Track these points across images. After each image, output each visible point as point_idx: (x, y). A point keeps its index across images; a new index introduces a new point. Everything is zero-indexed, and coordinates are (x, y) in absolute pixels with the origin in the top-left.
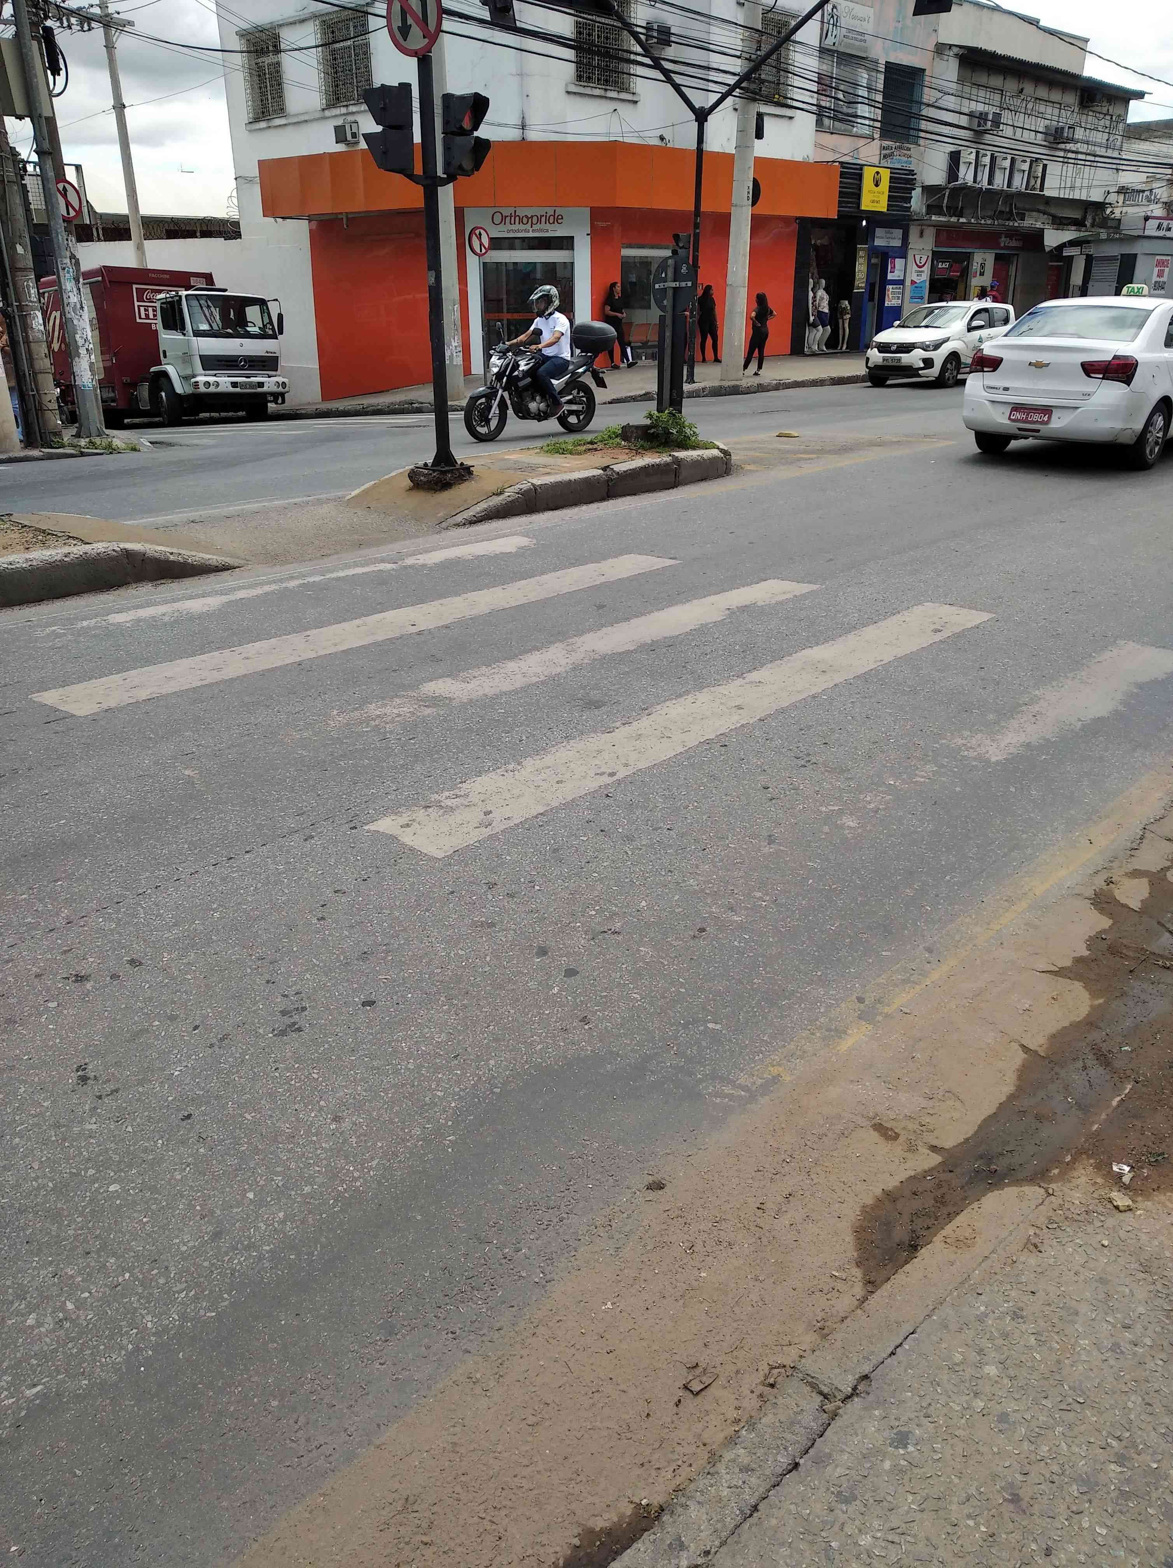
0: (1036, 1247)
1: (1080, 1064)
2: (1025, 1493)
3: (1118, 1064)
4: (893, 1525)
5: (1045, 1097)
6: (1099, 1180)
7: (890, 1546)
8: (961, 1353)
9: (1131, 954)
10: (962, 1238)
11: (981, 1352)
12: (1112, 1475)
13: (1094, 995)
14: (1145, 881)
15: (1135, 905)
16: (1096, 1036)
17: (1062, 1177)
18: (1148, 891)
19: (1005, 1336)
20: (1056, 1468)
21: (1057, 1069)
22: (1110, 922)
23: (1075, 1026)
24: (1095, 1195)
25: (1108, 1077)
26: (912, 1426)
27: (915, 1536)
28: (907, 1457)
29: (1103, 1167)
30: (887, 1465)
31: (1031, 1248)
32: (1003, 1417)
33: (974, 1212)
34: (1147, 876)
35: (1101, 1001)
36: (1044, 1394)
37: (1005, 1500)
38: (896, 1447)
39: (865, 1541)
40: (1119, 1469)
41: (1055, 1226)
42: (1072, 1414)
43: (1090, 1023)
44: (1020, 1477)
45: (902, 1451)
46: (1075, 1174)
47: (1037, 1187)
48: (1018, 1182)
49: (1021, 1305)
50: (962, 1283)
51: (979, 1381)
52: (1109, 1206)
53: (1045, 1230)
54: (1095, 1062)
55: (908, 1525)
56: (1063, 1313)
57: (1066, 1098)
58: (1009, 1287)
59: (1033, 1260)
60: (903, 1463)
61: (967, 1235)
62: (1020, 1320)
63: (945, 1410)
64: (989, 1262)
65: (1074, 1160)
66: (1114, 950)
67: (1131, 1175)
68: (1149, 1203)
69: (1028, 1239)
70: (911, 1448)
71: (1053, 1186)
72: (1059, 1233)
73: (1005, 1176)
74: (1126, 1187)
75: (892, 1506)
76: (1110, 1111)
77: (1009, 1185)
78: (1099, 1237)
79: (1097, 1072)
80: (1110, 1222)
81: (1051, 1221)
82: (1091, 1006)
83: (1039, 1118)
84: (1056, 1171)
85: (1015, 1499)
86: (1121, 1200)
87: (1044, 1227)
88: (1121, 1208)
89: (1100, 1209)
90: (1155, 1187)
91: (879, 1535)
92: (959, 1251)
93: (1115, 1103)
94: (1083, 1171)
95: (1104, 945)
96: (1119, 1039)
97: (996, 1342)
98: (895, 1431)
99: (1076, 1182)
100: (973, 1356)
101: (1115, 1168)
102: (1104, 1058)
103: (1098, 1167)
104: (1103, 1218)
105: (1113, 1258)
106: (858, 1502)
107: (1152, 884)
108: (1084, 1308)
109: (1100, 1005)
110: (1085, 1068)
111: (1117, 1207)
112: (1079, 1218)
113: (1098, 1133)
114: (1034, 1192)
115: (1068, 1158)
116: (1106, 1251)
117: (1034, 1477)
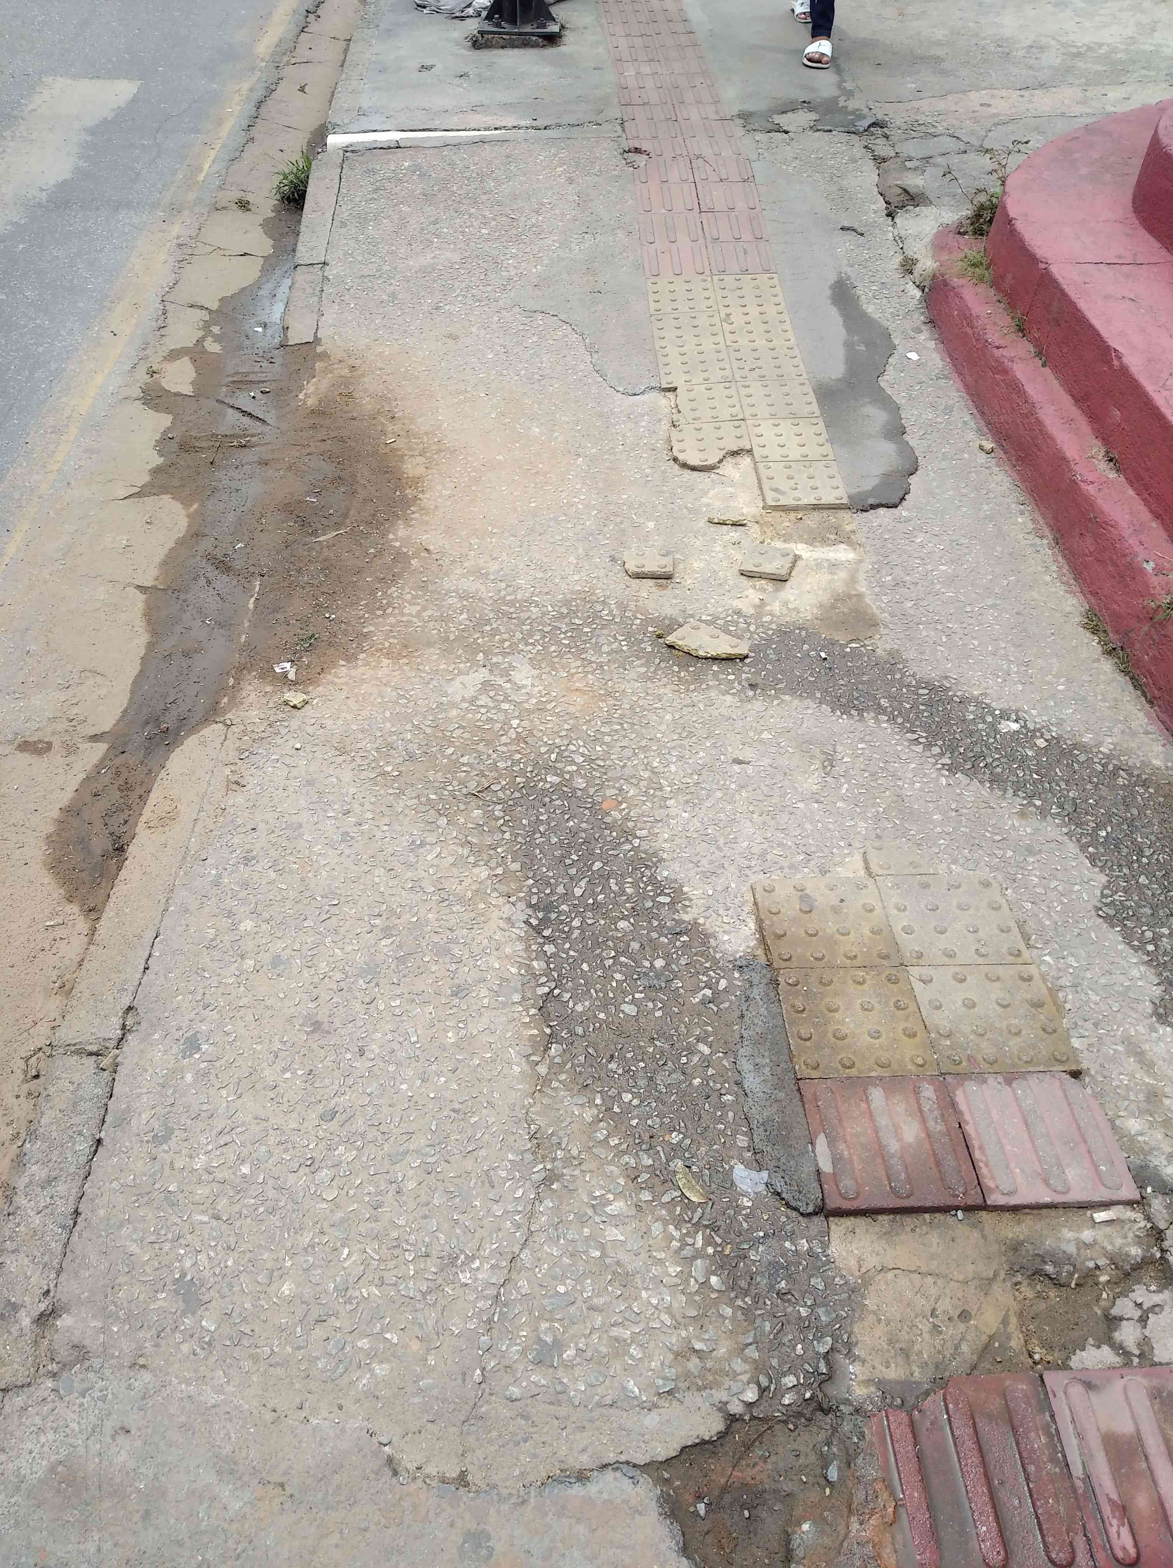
0: (237, 783)
1: (202, 582)
2: (322, 1016)
3: (238, 564)
4: (219, 1129)
5: (184, 631)
6: (269, 689)
7: (225, 1150)
8: (213, 927)
9: (204, 444)
10: (164, 815)
11: (230, 914)
12: (385, 950)
13: (186, 502)
14: (186, 359)
15: (188, 390)
16: (206, 545)
17: (234, 703)
18: (194, 370)
19: (245, 885)
20: (339, 976)
21: (183, 596)
22: (170, 417)
23: (181, 542)
24: (271, 705)
25: (235, 582)
26: (197, 1026)
27: (243, 1124)
28: (204, 1058)
29: (267, 674)
30: (189, 1078)
31: (234, 787)
32: (276, 961)
33: (165, 782)
34: (186, 354)
35: (195, 506)
36: (303, 917)
37: (308, 1033)
38: (191, 1055)
39: (200, 1162)
40: (390, 941)
41: (247, 754)
42: (334, 918)
43: (195, 535)
44: (311, 1005)
45: (197, 1056)
46: (244, 694)
47: (214, 726)
48: (194, 729)
49: (247, 847)
50: (184, 858)
51: (240, 943)
52: (288, 708)
53: (240, 763)
54: (216, 572)
55: (233, 1119)
56: (289, 832)
57: (203, 622)
58: (230, 836)
59: (239, 799)
60: (203, 1065)
61: (168, 809)
62: (253, 862)
63: (221, 990)
64: (200, 824)
65: (238, 680)
66: (186, 447)
67: (294, 670)
68: (320, 688)
69: (228, 781)
70: (204, 1047)
71: (229, 715)
72: (253, 759)
73: (179, 729)
74: (295, 683)
75: (210, 1112)
76: (250, 615)
77: (188, 735)
78: (290, 744)
79: (223, 582)
80: (294, 724)
81: (240, 751)
82: (188, 516)
83: (186, 655)
84: (225, 700)
85: (317, 1026)
86: (296, 698)
87: (238, 761)
88: (299, 706)
89: (281, 716)
90: (319, 670)
91: (210, 1147)
92: (167, 828)
93: (251, 606)
94: (250, 688)
95: (174, 446)
96: (230, 538)
97: (240, 895)
98: (182, 1041)
99: (247, 701)
100: (226, 923)
101: (278, 670)
102: (223, 565)
103: (262, 676)
104: (286, 724)
105: (310, 756)
106: (177, 1133)
107: (194, 361)
108: (304, 817)
109: (196, 511)
110: (209, 582)
111: (294, 707)
112: (266, 735)
113: (248, 643)
114: (212, 731)
115: (231, 681)
116: (301, 753)
117: (325, 996)
